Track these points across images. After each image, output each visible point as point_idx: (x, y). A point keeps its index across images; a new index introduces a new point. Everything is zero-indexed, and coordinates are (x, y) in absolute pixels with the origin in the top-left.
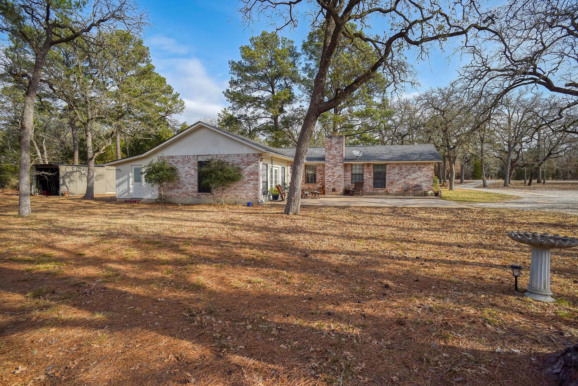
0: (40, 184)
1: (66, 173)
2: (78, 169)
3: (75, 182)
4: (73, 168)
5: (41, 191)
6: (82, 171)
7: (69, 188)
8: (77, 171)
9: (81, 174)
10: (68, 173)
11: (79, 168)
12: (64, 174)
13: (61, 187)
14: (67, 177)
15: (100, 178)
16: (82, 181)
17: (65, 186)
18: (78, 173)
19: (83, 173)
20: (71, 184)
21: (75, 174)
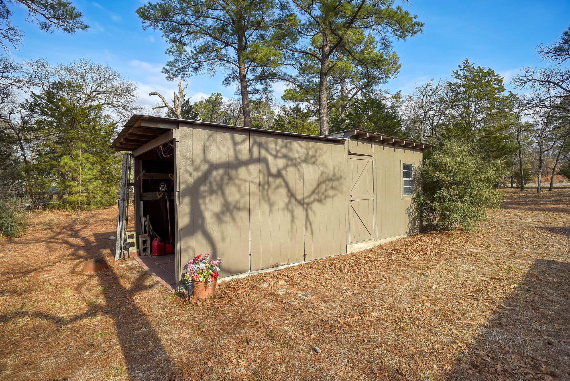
0: (145, 215)
1: (205, 167)
2: (255, 150)
3: (244, 214)
4: (235, 144)
5: (144, 242)
6: (271, 159)
7: (220, 246)
8: (251, 161)
9: (270, 174)
10: (213, 167)
11: (260, 145)
12: (197, 175)
13: (181, 245)
14: (212, 192)
15: (331, 193)
16: (271, 205)
17: (199, 237)
18: (255, 169)
19: (274, 170)
20: (229, 227)
21: (243, 172)
